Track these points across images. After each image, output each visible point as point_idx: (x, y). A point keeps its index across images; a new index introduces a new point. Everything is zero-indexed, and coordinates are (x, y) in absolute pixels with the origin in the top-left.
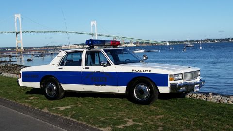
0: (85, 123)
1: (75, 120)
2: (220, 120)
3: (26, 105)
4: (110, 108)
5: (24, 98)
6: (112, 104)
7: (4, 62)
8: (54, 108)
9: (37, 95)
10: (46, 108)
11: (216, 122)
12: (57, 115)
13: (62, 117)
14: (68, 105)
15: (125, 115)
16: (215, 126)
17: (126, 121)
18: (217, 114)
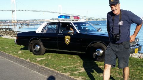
0: (53, 70)
1: (46, 67)
2: (141, 70)
3: (16, 56)
4: (70, 60)
5: (15, 52)
6: (71, 57)
7: (5, 29)
8: (34, 59)
9: (23, 50)
10: (29, 59)
11: (139, 71)
12: (35, 64)
13: (39, 65)
14: (42, 57)
15: (79, 65)
16: (138, 74)
17: (79, 69)
18: (139, 66)
